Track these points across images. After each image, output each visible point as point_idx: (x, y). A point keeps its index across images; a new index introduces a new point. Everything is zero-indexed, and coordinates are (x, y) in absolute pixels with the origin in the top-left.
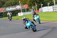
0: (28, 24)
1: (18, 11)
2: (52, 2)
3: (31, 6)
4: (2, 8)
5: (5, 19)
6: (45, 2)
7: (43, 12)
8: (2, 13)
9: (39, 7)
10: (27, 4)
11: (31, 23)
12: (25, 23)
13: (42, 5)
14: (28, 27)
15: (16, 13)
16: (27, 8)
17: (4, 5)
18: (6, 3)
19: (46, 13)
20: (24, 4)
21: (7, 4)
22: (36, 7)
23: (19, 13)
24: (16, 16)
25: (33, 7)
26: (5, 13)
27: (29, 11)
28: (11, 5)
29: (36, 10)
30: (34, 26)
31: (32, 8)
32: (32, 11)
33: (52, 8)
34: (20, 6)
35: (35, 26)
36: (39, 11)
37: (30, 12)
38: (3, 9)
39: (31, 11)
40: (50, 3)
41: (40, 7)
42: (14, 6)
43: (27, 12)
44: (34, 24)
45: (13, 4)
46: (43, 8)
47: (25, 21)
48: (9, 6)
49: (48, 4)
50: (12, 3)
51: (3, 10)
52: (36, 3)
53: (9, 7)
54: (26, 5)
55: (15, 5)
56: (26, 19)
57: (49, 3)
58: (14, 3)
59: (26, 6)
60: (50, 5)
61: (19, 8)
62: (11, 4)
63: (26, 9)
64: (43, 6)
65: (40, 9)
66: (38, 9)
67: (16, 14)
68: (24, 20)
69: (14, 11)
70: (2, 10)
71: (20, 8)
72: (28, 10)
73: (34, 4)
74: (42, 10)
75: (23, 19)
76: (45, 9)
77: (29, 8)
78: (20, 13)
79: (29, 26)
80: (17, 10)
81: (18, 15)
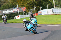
0: (29, 27)
1: (16, 14)
9: (38, 10)
10: (25, 6)
11: (31, 25)
12: (26, 25)
13: (41, 7)
16: (25, 11)
18: (2, 5)
19: (45, 16)
21: (3, 7)
22: (35, 10)
24: (13, 19)
25: (31, 10)
27: (27, 14)
28: (8, 7)
31: (30, 11)
33: (52, 11)
34: (17, 8)
36: (38, 14)
39: (29, 14)
40: (50, 6)
43: (25, 15)
49: (48, 7)
50: (9, 5)
52: (35, 5)
53: (6, 10)
54: (24, 7)
56: (27, 21)
58: (11, 5)
60: (49, 8)
61: (16, 11)
65: (38, 12)
72: (26, 13)
73: (32, 6)
74: (41, 12)
75: (23, 21)
76: (44, 12)
77: (27, 10)
78: (18, 16)
81: (15, 18)
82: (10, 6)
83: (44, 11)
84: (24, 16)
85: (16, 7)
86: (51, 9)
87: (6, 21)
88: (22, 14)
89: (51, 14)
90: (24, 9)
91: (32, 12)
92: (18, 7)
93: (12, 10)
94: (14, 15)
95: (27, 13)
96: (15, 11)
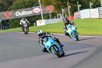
1: (37, 17)
2: (97, 1)
3: (60, 8)
4: (7, 12)
5: (14, 32)
6: (85, 2)
7: (82, 18)
8: (8, 21)
9: (74, 10)
10: (52, 4)
13: (80, 6)
14: (48, 50)
15: (33, 20)
17: (11, 7)
18: (15, 3)
19: (86, 21)
20: (48, 4)
21: (16, 5)
22: (69, 11)
23: (37, 22)
24: (33, 25)
25: (63, 10)
26: (13, 20)
27: (56, 18)
28: (23, 6)
29: (68, 15)
30: (59, 46)
31: (61, 12)
32: (61, 18)
33: (98, 12)
34: (40, 8)
35: (62, 46)
36: (75, 17)
37: (58, 19)
38: (10, 13)
39: (59, 17)
41: (76, 10)
42: (29, 9)
43: (52, 18)
44: (59, 42)
45: (28, 5)
46: (81, 11)
47: (43, 38)
48: (21, 8)
50: (25, 2)
51: (10, 16)
52: (69, 2)
53: (20, 10)
54: (51, 6)
55: (31, 7)
57: (91, 2)
58: (29, 2)
59: (51, 8)
60: (94, 7)
61: (38, 12)
62: (25, 5)
63: (52, 13)
64: (81, 8)
65: (75, 14)
66: (72, 14)
67: (33, 22)
68: (40, 35)
69: (30, 17)
70: (8, 15)
71: (40, 12)
72: (54, 15)
73: (64, 5)
74: (80, 15)
78: (40, 21)
79: (51, 47)
80: (35, 16)
81: (36, 24)
82: (27, 4)
83: (85, 13)
84: (51, 21)
85: (38, 5)
86: (96, 10)
87: (27, 29)
88: (48, 18)
89: (96, 17)
90: (50, 9)
91: (64, 14)
92: (40, 6)
93: (31, 11)
94: (34, 18)
95: (56, 16)
96: (35, 12)
